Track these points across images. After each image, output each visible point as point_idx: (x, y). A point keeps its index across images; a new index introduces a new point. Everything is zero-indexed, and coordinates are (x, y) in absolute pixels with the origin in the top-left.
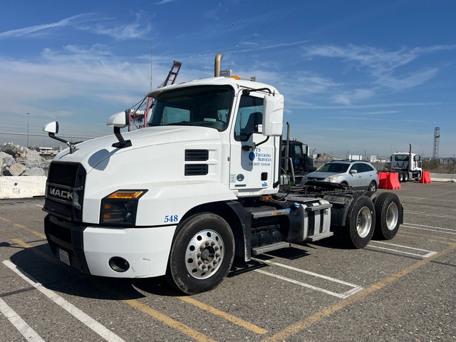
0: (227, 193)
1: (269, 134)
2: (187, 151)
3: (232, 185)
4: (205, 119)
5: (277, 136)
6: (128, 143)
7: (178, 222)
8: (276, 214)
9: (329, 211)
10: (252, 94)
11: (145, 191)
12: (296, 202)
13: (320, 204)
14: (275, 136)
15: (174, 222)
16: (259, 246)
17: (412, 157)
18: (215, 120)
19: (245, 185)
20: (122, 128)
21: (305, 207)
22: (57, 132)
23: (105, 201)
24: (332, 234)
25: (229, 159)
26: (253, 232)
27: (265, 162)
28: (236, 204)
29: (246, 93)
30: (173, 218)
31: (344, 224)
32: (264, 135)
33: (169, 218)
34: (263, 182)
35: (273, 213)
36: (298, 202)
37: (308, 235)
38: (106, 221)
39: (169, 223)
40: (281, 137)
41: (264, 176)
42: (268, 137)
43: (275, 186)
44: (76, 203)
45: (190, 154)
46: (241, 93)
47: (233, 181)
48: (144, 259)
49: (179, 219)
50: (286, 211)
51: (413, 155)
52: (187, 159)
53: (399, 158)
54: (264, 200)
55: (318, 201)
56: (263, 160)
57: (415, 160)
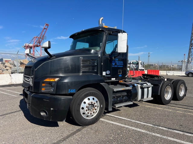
17: (140, 63)
51: (140, 62)
53: (134, 63)
57: (141, 64)
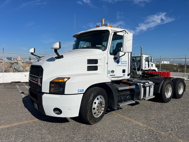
0: (107, 79)
1: (125, 52)
2: (88, 60)
3: (109, 75)
4: (97, 46)
5: (130, 52)
6: (62, 57)
7: (84, 92)
8: (129, 88)
9: (153, 86)
10: (118, 34)
11: (69, 78)
12: (138, 82)
13: (149, 83)
14: (128, 52)
15: (82, 92)
16: (121, 103)
18: (101, 46)
19: (115, 75)
20: (58, 49)
21: (142, 84)
22: (34, 52)
23: (51, 83)
24: (154, 97)
25: (107, 63)
26: (118, 96)
27: (124, 65)
28: (111, 84)
29: (115, 33)
30: (82, 91)
31: (159, 92)
32: (123, 52)
33: (80, 90)
34: (123, 74)
35: (128, 88)
36: (139, 82)
37: (143, 97)
38: (52, 91)
39: (80, 93)
40: (131, 53)
41: (124, 71)
42: (125, 53)
43: (128, 75)
44: (39, 84)
45: (90, 61)
46: (113, 33)
47: (109, 73)
48: (68, 109)
49: (84, 91)
50: (133, 87)
52: (88, 63)
54: (123, 81)
55: (148, 82)
56: (123, 63)
